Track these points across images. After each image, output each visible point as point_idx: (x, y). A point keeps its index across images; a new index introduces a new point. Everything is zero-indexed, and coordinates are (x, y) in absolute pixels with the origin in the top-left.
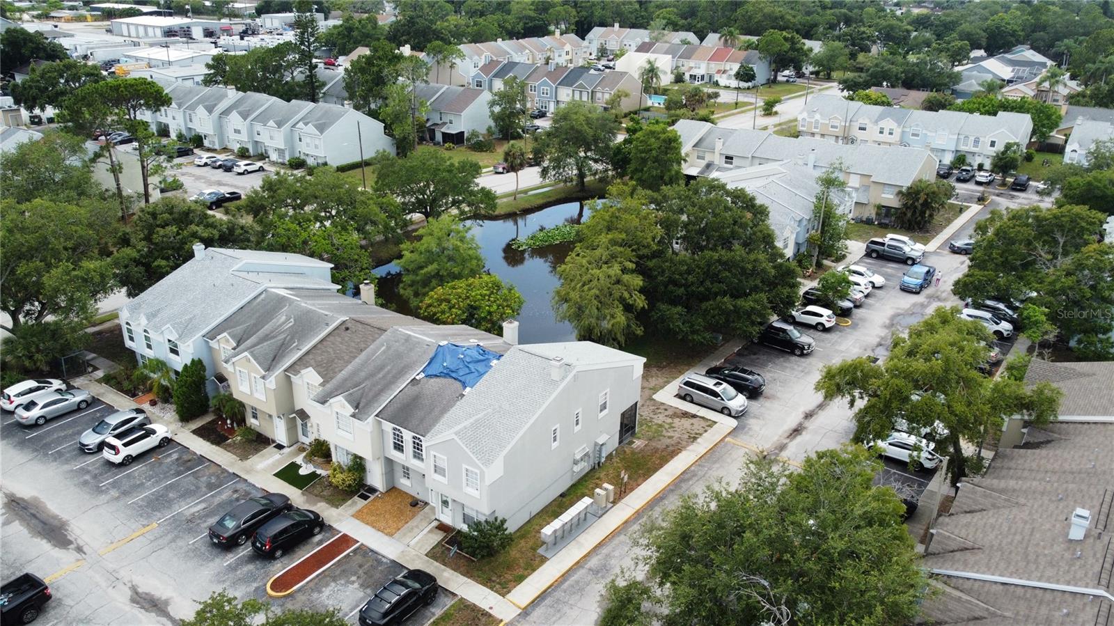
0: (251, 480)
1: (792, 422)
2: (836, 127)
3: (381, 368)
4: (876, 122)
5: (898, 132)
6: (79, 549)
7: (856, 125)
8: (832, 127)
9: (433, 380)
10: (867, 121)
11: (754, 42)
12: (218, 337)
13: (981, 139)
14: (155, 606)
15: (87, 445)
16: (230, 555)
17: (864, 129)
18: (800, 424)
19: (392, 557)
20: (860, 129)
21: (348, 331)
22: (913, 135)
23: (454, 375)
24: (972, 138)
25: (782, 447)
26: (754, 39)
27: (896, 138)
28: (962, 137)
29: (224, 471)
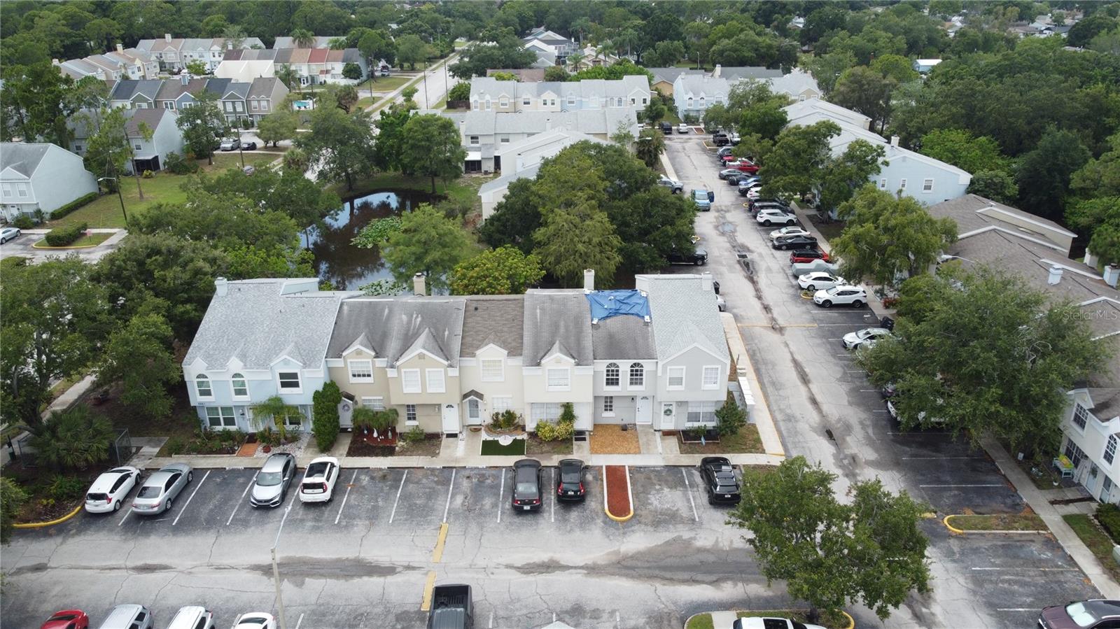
0: (469, 465)
1: (757, 305)
2: (506, 105)
3: (556, 326)
4: (539, 95)
5: (558, 101)
6: (409, 568)
7: (521, 101)
8: (502, 104)
9: (608, 321)
10: (529, 96)
11: (343, 41)
12: (344, 354)
13: (623, 99)
14: (548, 567)
15: (271, 500)
16: (546, 515)
17: (528, 103)
18: (763, 304)
19: (663, 464)
20: (525, 103)
21: (479, 310)
22: (570, 102)
23: (621, 311)
24: (616, 99)
25: (773, 319)
26: (343, 38)
27: (557, 107)
28: (608, 99)
29: (433, 470)
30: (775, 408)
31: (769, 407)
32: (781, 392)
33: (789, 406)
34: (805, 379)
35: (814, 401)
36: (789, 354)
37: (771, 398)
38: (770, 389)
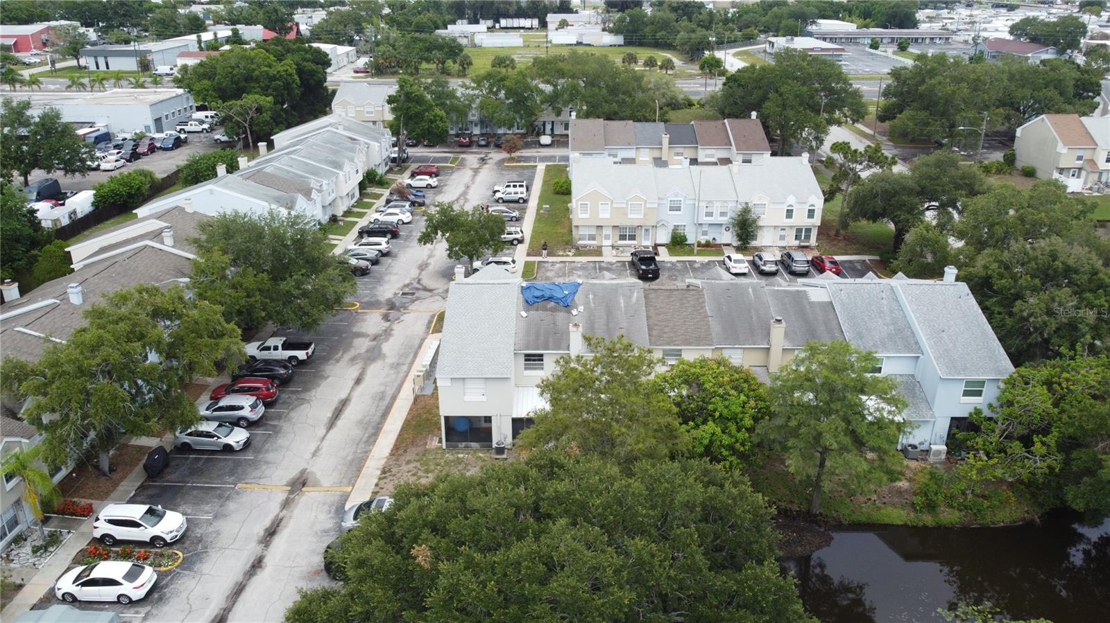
18: (267, 546)
30: (402, 375)
31: (407, 376)
32: (382, 388)
33: (388, 375)
34: (344, 403)
35: (358, 381)
36: (327, 438)
37: (396, 384)
38: (390, 392)
